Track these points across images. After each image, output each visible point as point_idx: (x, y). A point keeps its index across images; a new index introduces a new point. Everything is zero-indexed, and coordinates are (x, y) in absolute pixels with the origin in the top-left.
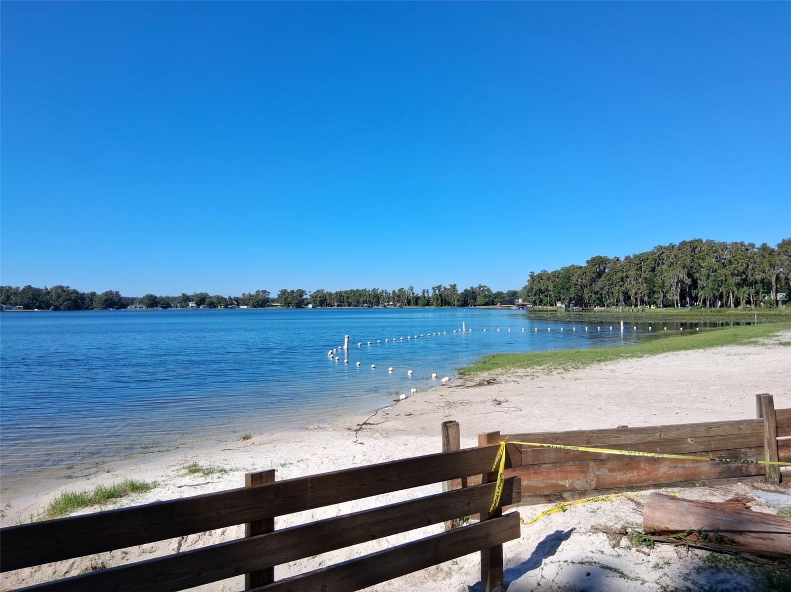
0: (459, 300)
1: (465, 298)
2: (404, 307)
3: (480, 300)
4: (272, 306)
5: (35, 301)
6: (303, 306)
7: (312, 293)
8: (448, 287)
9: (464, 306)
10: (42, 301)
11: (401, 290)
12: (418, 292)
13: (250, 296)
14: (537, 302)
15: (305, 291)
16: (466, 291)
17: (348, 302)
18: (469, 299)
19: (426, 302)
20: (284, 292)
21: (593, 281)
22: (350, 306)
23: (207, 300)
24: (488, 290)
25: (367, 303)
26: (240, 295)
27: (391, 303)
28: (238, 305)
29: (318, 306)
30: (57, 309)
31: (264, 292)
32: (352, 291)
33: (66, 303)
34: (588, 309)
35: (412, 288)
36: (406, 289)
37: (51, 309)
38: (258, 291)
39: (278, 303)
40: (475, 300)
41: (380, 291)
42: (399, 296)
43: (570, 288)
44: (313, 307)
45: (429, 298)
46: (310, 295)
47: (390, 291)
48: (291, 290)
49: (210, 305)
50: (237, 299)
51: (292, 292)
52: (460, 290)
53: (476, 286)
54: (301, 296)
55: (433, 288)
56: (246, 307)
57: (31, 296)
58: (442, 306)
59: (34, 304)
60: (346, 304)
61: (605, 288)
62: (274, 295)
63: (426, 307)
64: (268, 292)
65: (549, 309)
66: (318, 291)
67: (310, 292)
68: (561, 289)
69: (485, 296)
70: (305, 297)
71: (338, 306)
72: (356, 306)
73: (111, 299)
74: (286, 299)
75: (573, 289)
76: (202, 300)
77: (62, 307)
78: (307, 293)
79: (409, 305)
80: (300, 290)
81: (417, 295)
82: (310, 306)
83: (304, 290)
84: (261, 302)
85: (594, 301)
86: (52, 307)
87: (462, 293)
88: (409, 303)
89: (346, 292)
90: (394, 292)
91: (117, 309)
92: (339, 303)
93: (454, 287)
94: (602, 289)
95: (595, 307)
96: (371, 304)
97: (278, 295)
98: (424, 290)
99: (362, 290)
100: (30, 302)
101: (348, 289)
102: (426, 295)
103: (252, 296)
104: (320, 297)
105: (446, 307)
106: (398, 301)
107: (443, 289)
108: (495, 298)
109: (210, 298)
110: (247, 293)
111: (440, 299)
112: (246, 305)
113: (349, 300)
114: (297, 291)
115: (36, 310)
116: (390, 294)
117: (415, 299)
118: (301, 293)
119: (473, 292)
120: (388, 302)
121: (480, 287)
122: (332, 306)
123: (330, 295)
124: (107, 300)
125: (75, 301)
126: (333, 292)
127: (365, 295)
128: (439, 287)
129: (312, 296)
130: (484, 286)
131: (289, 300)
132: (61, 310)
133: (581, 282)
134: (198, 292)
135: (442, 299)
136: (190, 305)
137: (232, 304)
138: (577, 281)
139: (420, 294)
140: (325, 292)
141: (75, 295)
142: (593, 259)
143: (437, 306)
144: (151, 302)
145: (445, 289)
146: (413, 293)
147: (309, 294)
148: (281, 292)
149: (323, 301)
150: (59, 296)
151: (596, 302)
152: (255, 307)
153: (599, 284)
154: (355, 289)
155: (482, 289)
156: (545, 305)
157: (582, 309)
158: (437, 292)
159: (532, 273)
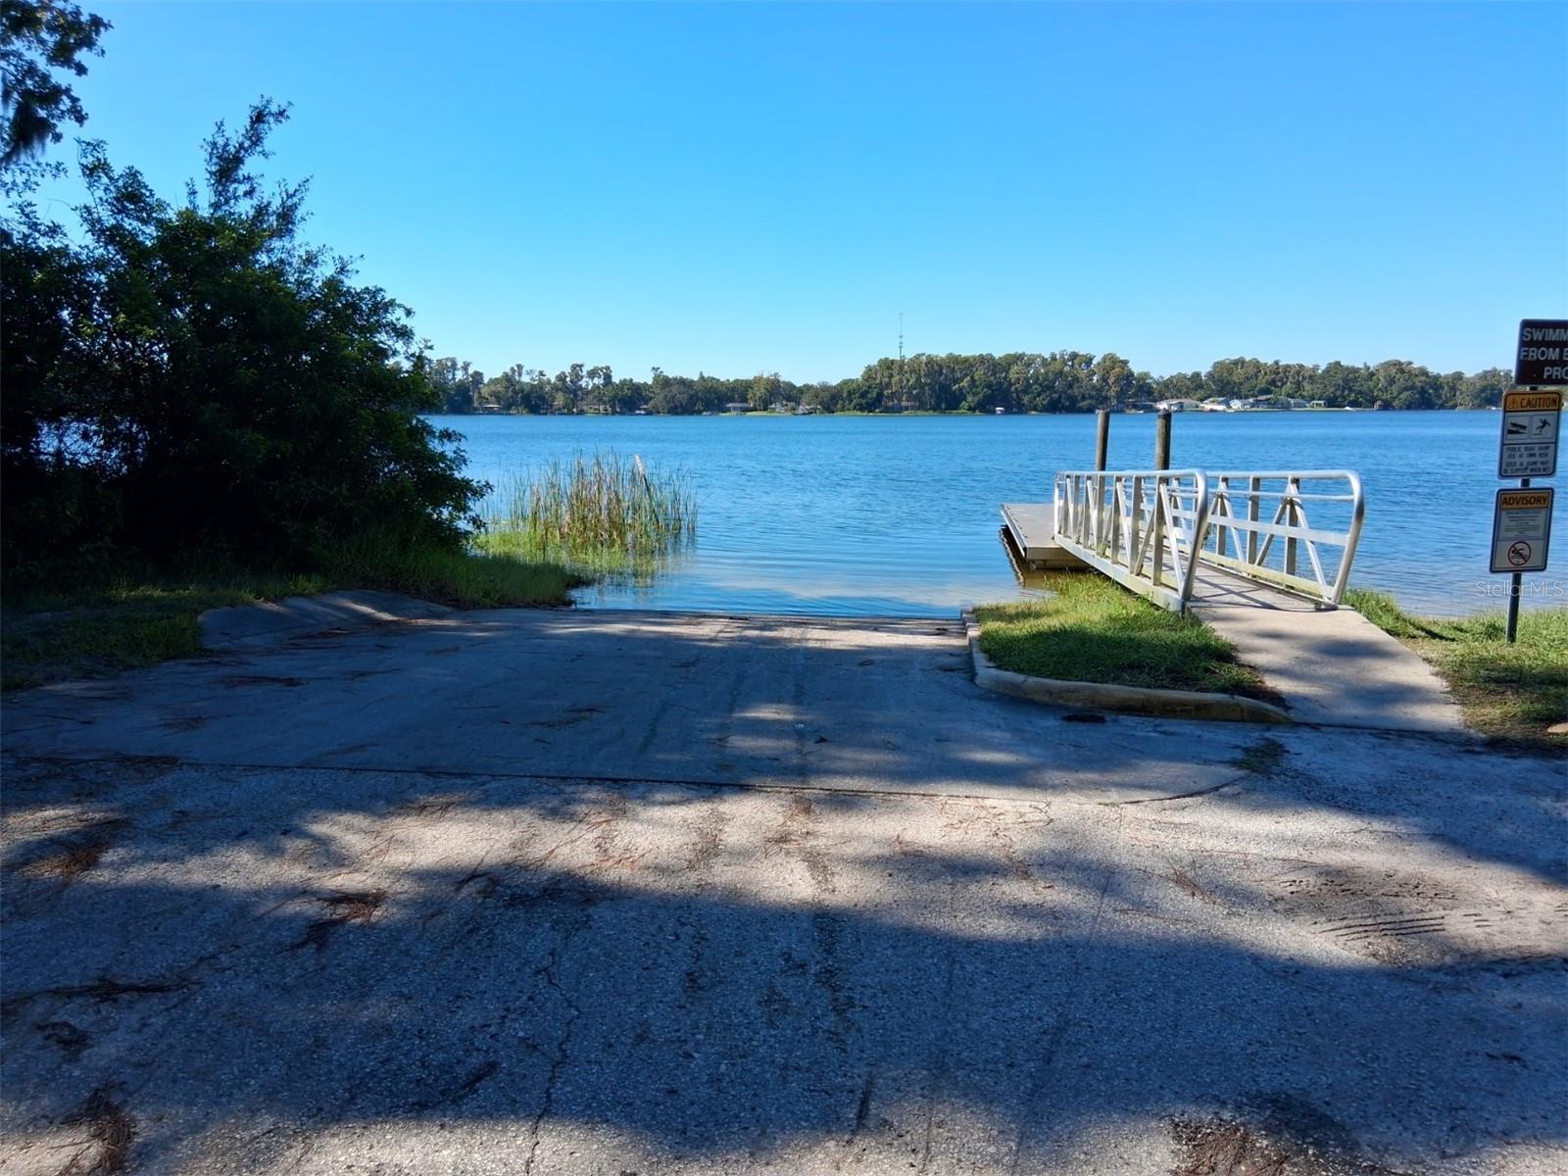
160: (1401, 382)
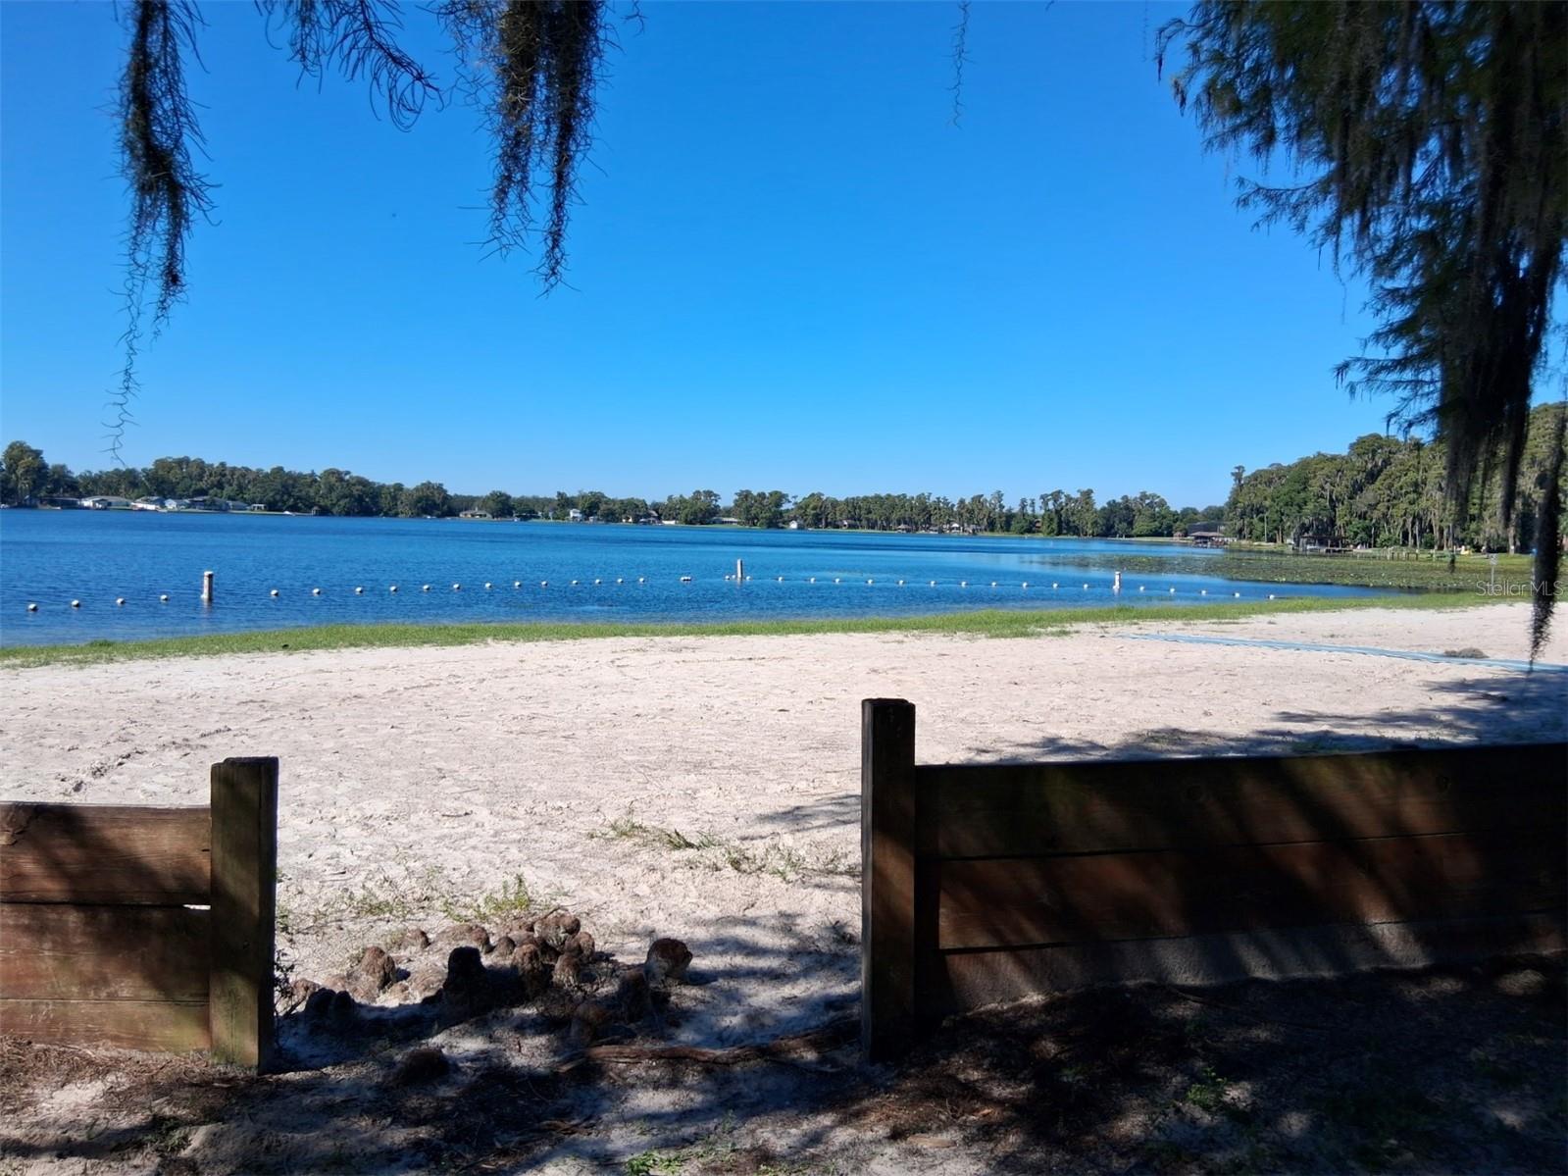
0: (1095, 523)
1: (1108, 520)
2: (980, 534)
3: (1140, 524)
4: (723, 523)
5: (286, 497)
6: (781, 525)
7: (799, 500)
8: (1076, 495)
9: (1107, 536)
10: (299, 498)
11: (977, 499)
12: (1012, 504)
13: (682, 500)
14: (1246, 531)
15: (787, 495)
16: (1112, 504)
17: (868, 520)
18: (1117, 521)
19: (1026, 525)
20: (745, 496)
21: (1358, 488)
22: (873, 528)
23: (603, 507)
24: (1162, 503)
25: (905, 523)
26: (663, 499)
27: (956, 525)
28: (659, 518)
29: (809, 525)
30: (324, 512)
31: (709, 494)
32: (878, 498)
33: (342, 503)
34: (1339, 551)
35: (999, 496)
36: (988, 497)
37: (313, 512)
38: (698, 492)
39: (734, 516)
40: (1131, 524)
41: (933, 498)
42: (971, 512)
43: (1305, 503)
44: (800, 527)
45: (1035, 517)
46: (796, 503)
47: (954, 501)
48: (760, 491)
49: (608, 515)
50: (656, 507)
51: (762, 495)
52: (1100, 502)
53: (1133, 494)
54: (778, 505)
55: (1042, 497)
56: (673, 522)
57: (279, 487)
58: (1059, 533)
59: (284, 502)
60: (864, 522)
61: (1379, 507)
62: (726, 501)
63: (1027, 536)
64: (716, 495)
65: (1264, 549)
66: (813, 495)
67: (795, 497)
68: (1287, 504)
69: (1153, 517)
70: (785, 507)
71: (850, 526)
72: (884, 529)
73: (427, 498)
74: (748, 510)
75: (1310, 506)
76: (594, 506)
77: (335, 510)
78: (790, 498)
79: (992, 530)
80: (776, 492)
81: (1010, 510)
82: (794, 525)
83: (784, 492)
84: (701, 513)
85: (1356, 534)
86: (315, 508)
87: (1103, 509)
88: (991, 526)
89: (865, 499)
90: (962, 502)
91: (439, 516)
92: (853, 522)
93: (1087, 495)
94: (1373, 507)
95: (1356, 546)
96: (912, 525)
97: (736, 501)
98: (1023, 501)
99: (899, 497)
100: (278, 497)
101: (871, 494)
102: (1029, 510)
103: (686, 501)
104: (814, 508)
105: (1069, 537)
106: (970, 521)
107: (1063, 500)
108: (1175, 522)
109: (608, 501)
110: (676, 496)
111: (1056, 520)
112: (674, 519)
113: (870, 516)
114: (771, 494)
115: (287, 513)
116: (953, 505)
117: (1004, 519)
118: (779, 498)
119: (1127, 508)
120: (949, 522)
121: (1144, 496)
122: (838, 527)
123: (835, 504)
124: (419, 500)
125: (360, 499)
126: (841, 498)
127: (903, 506)
128: (1056, 495)
129: (799, 506)
130: (1154, 496)
131: (753, 512)
132: (333, 514)
133: (1331, 492)
134: (587, 491)
135: (1060, 519)
136: (572, 514)
137: (650, 515)
138: (1323, 488)
139: (1016, 509)
140: (824, 498)
141: (360, 487)
142: (1361, 441)
143: (1049, 534)
144: (500, 506)
145: (1069, 499)
146: (1002, 507)
147: (793, 500)
148: (739, 495)
149: (820, 514)
150: (331, 489)
151: (1359, 536)
152: (691, 523)
153: (1369, 495)
154: (883, 495)
155: (1147, 501)
156: (1258, 539)
157: (1328, 551)
158: (1051, 506)
159: (1238, 468)
160: (339, 489)
